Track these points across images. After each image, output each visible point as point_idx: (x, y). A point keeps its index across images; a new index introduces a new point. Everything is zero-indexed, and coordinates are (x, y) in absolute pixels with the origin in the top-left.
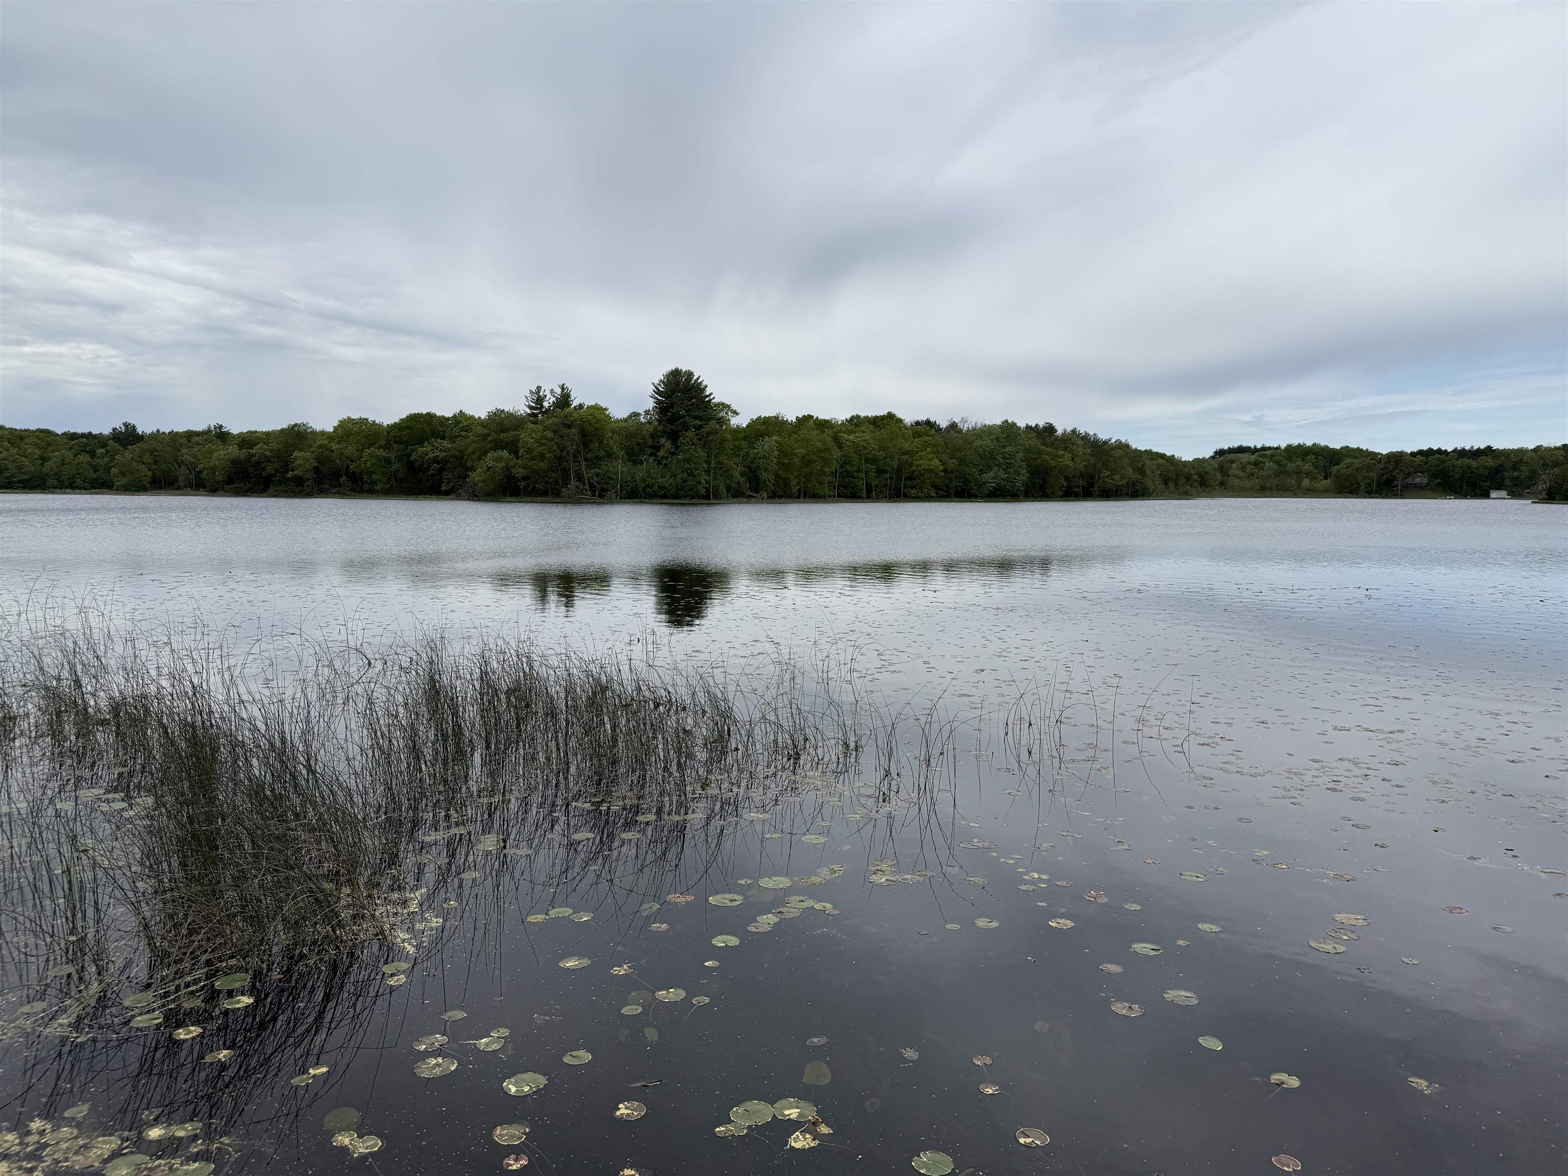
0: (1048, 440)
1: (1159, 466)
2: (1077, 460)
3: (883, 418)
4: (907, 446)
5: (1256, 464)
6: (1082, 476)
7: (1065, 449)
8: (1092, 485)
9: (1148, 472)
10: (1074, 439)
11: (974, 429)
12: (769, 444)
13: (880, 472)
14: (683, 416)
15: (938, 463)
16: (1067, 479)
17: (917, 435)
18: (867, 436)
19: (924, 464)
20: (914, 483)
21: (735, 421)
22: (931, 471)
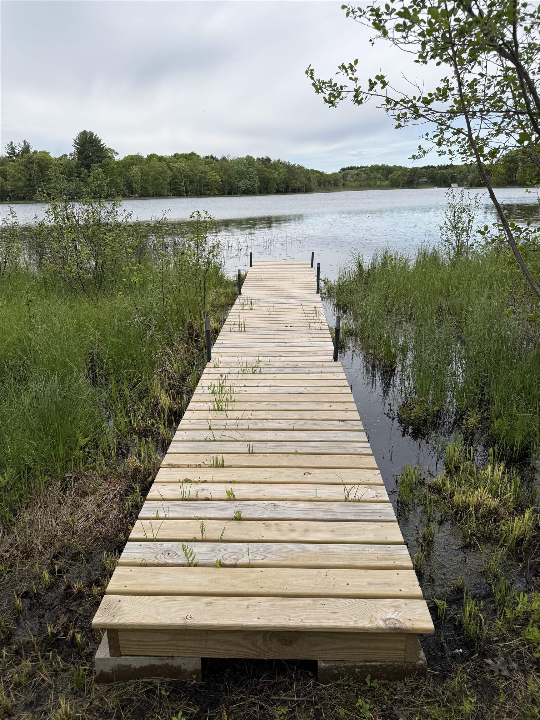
0: (268, 165)
1: (317, 177)
2: (281, 175)
3: (190, 155)
4: (203, 169)
5: (358, 174)
6: (283, 183)
7: (275, 169)
8: (288, 187)
9: (312, 180)
10: (278, 165)
11: (233, 160)
12: (135, 170)
13: (191, 182)
14: (91, 156)
15: (219, 177)
16: (277, 185)
17: (207, 163)
18: (183, 164)
19: (212, 178)
20: (207, 188)
21: (117, 158)
22: (215, 181)
